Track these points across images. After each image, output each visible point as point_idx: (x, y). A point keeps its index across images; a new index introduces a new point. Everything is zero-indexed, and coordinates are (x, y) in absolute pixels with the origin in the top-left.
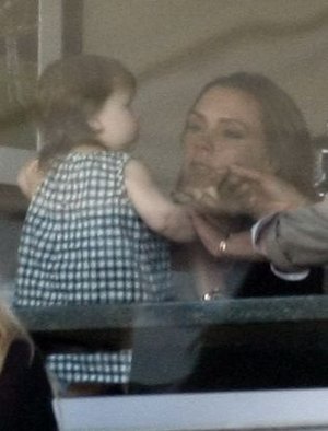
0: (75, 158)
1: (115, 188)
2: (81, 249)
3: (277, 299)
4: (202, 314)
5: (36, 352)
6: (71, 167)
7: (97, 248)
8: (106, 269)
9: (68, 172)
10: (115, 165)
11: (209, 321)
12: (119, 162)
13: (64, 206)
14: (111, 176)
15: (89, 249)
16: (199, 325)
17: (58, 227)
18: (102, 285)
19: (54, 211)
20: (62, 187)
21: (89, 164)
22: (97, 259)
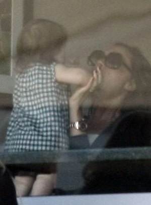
14: (49, 73)
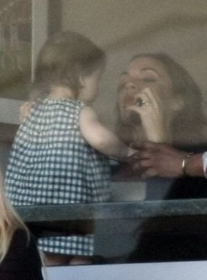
0: (49, 102)
1: (73, 124)
2: (45, 162)
3: (191, 201)
4: (142, 210)
5: (31, 238)
6: (46, 108)
7: (55, 162)
8: (60, 177)
9: (44, 111)
10: (74, 108)
11: (147, 215)
12: (77, 107)
13: (39, 133)
15: (50, 162)
16: (140, 218)
17: (34, 147)
18: (56, 187)
19: (33, 136)
20: (39, 120)
21: (58, 107)
22: (55, 169)
